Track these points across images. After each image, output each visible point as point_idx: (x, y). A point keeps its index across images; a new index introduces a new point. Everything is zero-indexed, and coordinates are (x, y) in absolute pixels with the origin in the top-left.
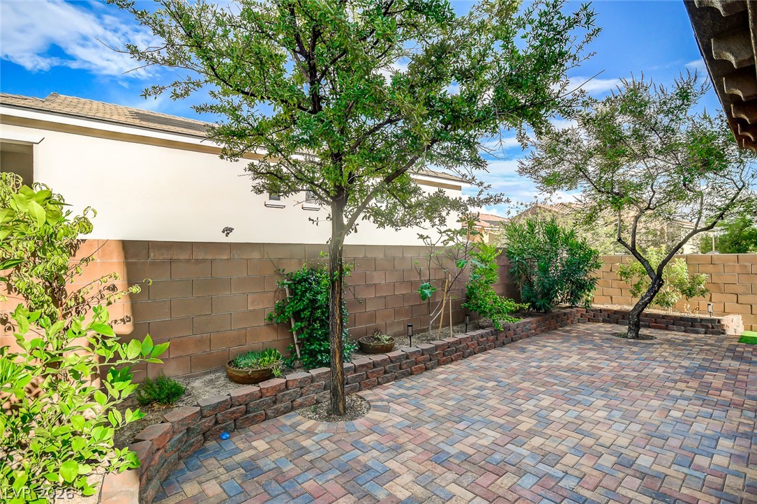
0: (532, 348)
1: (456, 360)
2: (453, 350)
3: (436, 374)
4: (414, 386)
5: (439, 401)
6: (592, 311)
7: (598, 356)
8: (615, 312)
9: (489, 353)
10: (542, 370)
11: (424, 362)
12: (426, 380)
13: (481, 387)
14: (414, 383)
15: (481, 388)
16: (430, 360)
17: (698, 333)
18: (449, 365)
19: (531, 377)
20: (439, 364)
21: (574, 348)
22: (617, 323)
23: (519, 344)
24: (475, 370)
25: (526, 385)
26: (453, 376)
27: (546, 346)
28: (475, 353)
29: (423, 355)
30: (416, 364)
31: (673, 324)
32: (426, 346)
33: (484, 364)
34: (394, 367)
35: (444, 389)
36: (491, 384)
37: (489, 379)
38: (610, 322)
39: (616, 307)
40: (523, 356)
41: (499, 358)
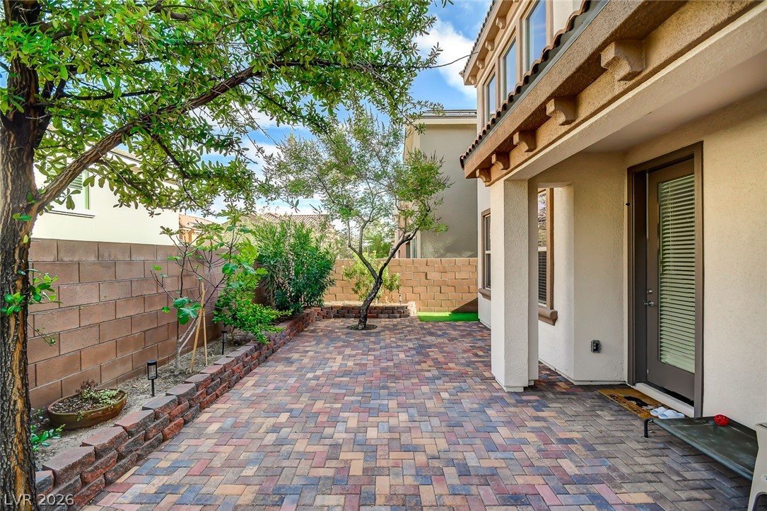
0: (295, 356)
1: (222, 394)
2: (218, 382)
3: (202, 425)
4: (176, 461)
5: (230, 474)
6: (326, 308)
7: (354, 352)
8: (343, 308)
9: (256, 373)
10: (322, 380)
11: (182, 413)
12: (193, 442)
13: (273, 426)
14: (174, 456)
15: (276, 429)
16: (191, 406)
17: (396, 318)
18: (214, 406)
19: (318, 393)
20: (202, 408)
21: (331, 349)
22: (344, 317)
23: (281, 353)
24: (253, 403)
25: (319, 405)
26: (230, 421)
27: (307, 352)
28: (241, 378)
29: (180, 403)
30: (171, 421)
31: (381, 313)
32: (182, 389)
33: (259, 390)
34: (135, 443)
35: (229, 449)
36: (284, 417)
37: (277, 411)
38: (339, 317)
39: (340, 304)
40: (293, 368)
41: (271, 377)
